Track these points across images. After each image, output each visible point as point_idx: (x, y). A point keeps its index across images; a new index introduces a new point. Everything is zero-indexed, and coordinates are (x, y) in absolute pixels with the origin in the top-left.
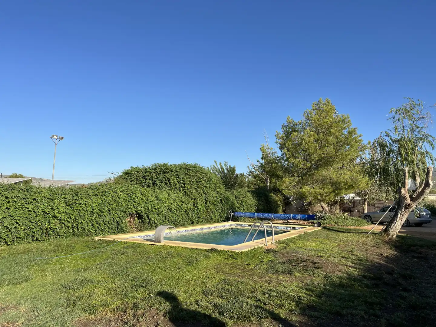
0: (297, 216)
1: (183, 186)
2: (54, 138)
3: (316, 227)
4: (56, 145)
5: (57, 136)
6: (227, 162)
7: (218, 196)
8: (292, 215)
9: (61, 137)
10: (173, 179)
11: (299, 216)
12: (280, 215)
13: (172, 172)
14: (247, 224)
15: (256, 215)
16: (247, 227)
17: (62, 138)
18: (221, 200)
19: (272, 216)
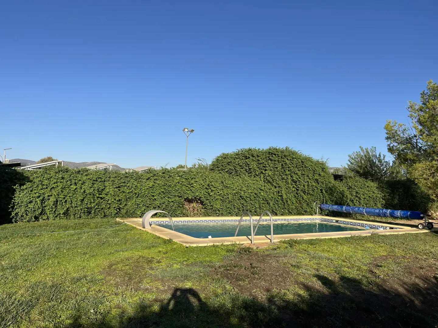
0: (396, 212)
1: (264, 172)
2: (185, 130)
3: (420, 229)
4: (188, 137)
5: (188, 129)
6: (375, 148)
7: (318, 186)
8: (390, 210)
9: (191, 130)
10: (254, 165)
11: (398, 213)
12: (374, 210)
13: (254, 157)
14: (334, 220)
15: (344, 209)
16: (334, 223)
17: (193, 131)
18: (321, 190)
19: (363, 211)
